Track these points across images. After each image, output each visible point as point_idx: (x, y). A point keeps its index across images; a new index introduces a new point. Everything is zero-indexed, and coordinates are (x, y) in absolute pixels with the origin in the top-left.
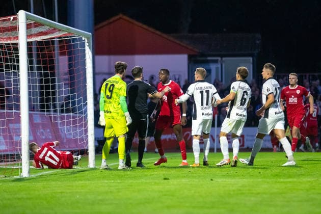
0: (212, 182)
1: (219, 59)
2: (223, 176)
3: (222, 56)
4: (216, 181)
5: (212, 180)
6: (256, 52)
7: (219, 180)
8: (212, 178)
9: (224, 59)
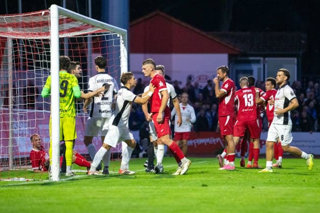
0: (254, 189)
1: (262, 59)
2: (266, 184)
3: (265, 56)
4: (258, 189)
5: (253, 187)
6: (301, 53)
7: (261, 188)
8: (254, 186)
9: (266, 59)
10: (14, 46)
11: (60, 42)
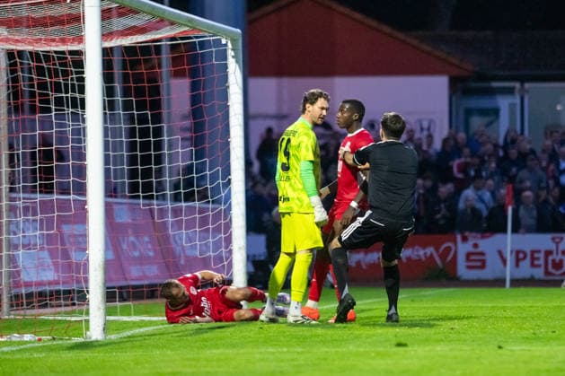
0: (500, 351)
1: (517, 85)
2: (526, 340)
3: (522, 80)
4: (511, 351)
5: (500, 347)
7: (514, 348)
8: (501, 344)
9: (527, 85)
10: (11, 65)
11: (103, 55)
